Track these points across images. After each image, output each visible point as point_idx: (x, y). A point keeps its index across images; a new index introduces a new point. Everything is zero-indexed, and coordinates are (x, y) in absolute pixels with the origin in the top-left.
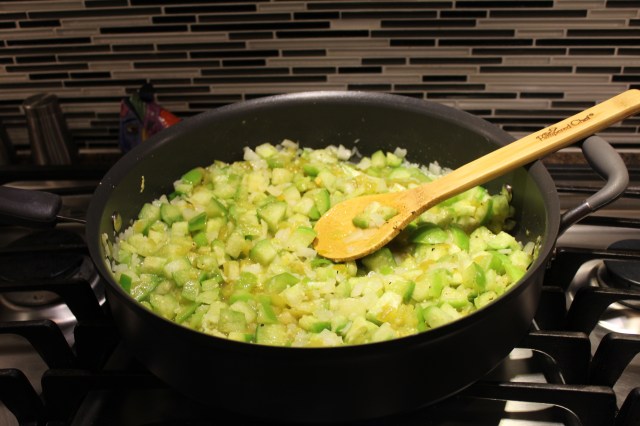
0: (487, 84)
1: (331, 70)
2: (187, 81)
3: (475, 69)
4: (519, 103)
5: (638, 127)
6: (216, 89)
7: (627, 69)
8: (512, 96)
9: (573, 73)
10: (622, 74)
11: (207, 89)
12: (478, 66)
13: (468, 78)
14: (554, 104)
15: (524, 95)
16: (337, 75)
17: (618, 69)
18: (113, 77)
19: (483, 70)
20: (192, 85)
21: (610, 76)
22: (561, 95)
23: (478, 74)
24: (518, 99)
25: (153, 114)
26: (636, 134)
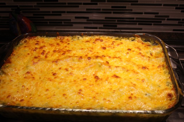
0: (133, 9)
1: (81, 4)
2: (32, 6)
3: (129, 4)
4: (143, 16)
5: (183, 24)
6: (42, 9)
7: (180, 5)
8: (142, 13)
9: (162, 6)
10: (178, 7)
11: (39, 9)
12: (130, 3)
13: (127, 7)
14: (156, 16)
15: (145, 13)
16: (82, 5)
17: (177, 5)
18: (7, 5)
19: (132, 4)
20: (34, 8)
21: (175, 7)
22: (158, 13)
23: (130, 6)
24: (143, 14)
25: (20, 18)
26: (183, 27)
